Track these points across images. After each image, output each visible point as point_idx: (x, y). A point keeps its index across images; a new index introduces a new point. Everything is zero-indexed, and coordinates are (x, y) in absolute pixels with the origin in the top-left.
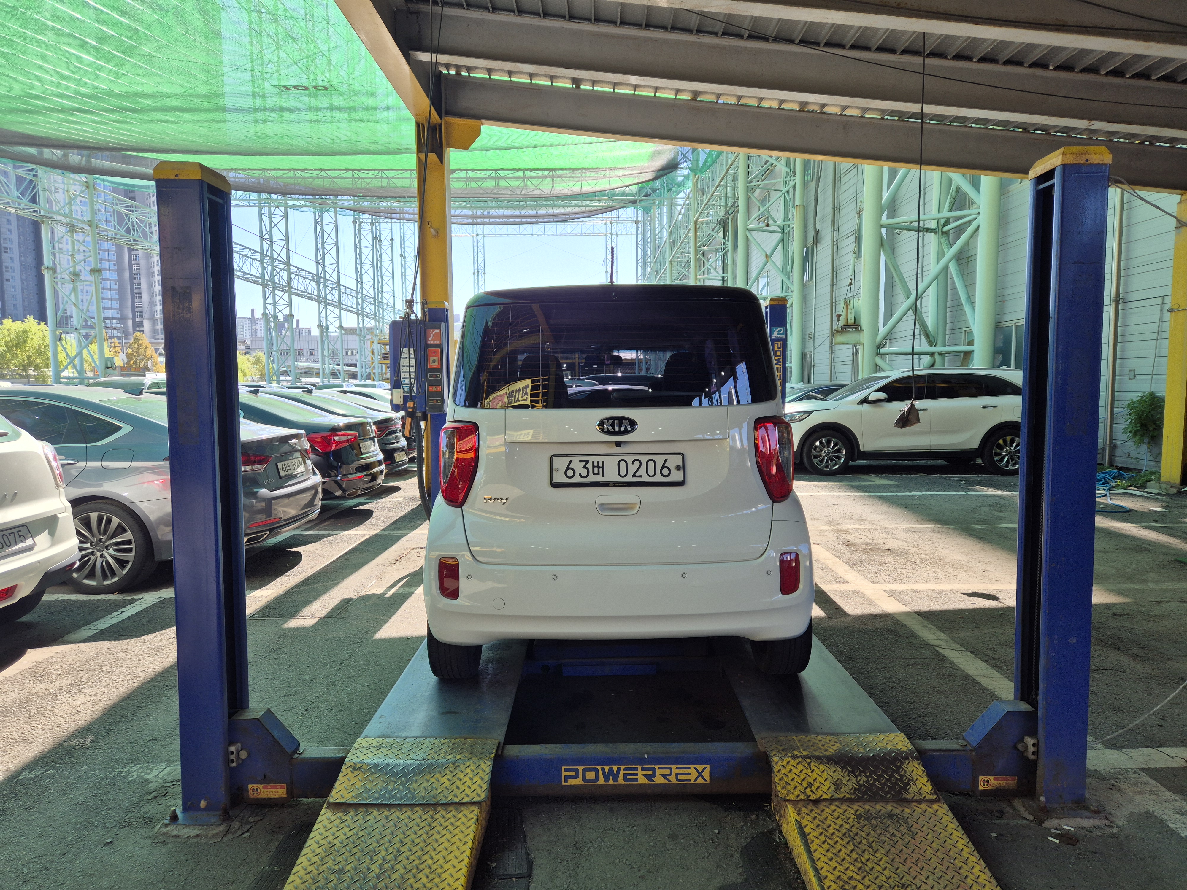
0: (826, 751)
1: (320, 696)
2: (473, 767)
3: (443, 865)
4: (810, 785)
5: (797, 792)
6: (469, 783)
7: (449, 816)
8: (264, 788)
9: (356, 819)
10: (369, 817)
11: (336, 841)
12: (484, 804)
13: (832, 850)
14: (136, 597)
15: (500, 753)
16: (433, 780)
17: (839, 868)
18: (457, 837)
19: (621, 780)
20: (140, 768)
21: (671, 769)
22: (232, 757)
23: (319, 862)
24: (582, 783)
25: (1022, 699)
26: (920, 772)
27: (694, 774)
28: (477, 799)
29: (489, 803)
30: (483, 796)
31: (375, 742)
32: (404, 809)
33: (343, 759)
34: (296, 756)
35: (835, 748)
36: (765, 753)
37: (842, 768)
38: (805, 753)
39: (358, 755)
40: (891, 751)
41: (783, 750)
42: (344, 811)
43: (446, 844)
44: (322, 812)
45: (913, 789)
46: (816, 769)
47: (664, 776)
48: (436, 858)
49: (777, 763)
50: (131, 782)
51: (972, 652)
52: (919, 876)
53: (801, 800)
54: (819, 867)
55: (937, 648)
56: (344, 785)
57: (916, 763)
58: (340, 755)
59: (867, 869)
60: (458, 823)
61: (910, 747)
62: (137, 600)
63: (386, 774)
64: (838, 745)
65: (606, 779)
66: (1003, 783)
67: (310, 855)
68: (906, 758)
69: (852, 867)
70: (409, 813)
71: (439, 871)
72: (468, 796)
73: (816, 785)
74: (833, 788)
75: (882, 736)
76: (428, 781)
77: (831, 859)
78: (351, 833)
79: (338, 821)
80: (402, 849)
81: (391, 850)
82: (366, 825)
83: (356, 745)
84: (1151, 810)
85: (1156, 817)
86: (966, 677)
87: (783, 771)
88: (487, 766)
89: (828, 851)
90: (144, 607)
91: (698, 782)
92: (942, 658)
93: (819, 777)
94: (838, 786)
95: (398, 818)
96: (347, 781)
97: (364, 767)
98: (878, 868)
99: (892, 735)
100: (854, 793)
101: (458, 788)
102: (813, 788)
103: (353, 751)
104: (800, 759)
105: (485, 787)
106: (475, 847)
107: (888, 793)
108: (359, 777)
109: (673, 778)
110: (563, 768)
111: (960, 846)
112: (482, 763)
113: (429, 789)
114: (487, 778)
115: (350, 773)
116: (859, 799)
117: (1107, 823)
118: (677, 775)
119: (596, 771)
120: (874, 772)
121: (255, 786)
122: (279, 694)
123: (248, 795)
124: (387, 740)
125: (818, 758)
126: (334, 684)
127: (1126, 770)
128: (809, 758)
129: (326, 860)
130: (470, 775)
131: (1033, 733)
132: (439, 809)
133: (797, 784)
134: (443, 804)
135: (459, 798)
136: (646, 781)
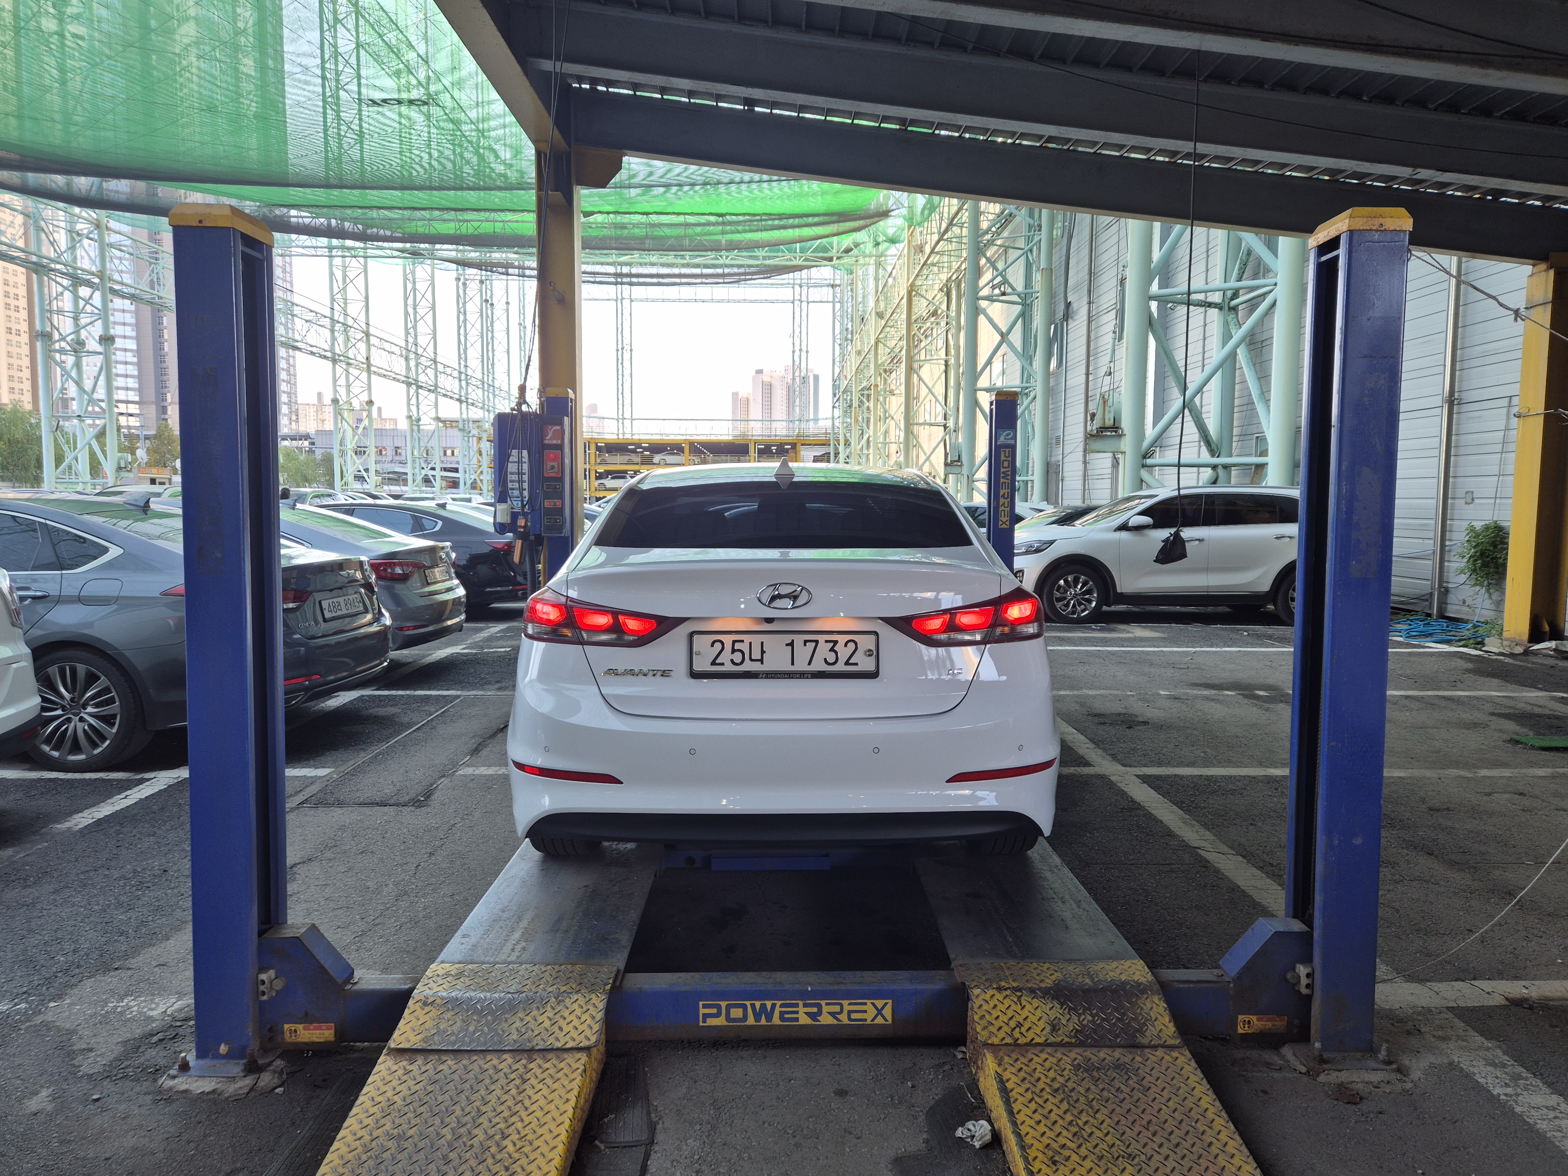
0: (1042, 981)
1: (388, 909)
2: (582, 1001)
3: (537, 1129)
4: (1020, 1025)
5: (1001, 1034)
6: (576, 1022)
7: (548, 1065)
8: (305, 1029)
9: (424, 1069)
10: (441, 1067)
11: (396, 1098)
12: (594, 1051)
13: (1040, 1110)
14: (147, 776)
15: (618, 984)
16: (528, 1018)
17: (1049, 1133)
18: (556, 1093)
19: (776, 1020)
20: (142, 1002)
21: (841, 1005)
22: (262, 988)
23: (372, 1125)
24: (726, 1023)
25: (1295, 916)
26: (1161, 1010)
27: (872, 1012)
28: (585, 1043)
29: (602, 1048)
30: (593, 1039)
31: (454, 969)
32: (489, 1057)
33: (411, 991)
34: (348, 987)
35: (1053, 978)
36: (964, 984)
37: (1062, 1004)
38: (1015, 984)
39: (432, 985)
40: (1124, 983)
41: (986, 980)
42: (410, 1060)
43: (542, 1102)
44: (380, 1061)
45: (1151, 1031)
46: (1028, 1007)
47: (833, 1014)
48: (527, 1120)
49: (978, 996)
50: (129, 1020)
51: (1244, 857)
52: (1150, 1144)
53: (1007, 1045)
54: (1023, 1133)
55: (1199, 851)
56: (410, 1024)
57: (1156, 999)
58: (407, 987)
59: (1085, 1135)
60: (559, 1075)
61: (1150, 977)
62: (148, 780)
63: (467, 1011)
64: (1059, 974)
65: (757, 1017)
66: (1269, 1024)
67: (362, 1116)
68: (1143, 992)
69: (1065, 1133)
70: (495, 1062)
71: (530, 1137)
72: (574, 1040)
73: (1026, 1026)
74: (1048, 1028)
75: (1115, 964)
76: (522, 1020)
77: (1039, 1122)
78: (418, 1087)
79: (400, 1072)
80: (484, 1109)
81: (468, 1109)
82: (437, 1077)
83: (428, 973)
84: (1456, 1060)
85: (1462, 1069)
86: (1234, 888)
87: (985, 1007)
88: (599, 1002)
89: (1035, 1112)
90: (156, 789)
91: (876, 1022)
92: (1205, 864)
93: (1031, 1016)
94: (1054, 1027)
95: (481, 1068)
96: (414, 1020)
97: (438, 1001)
98: (1098, 1133)
99: (1128, 963)
100: (1076, 1036)
101: (561, 1029)
102: (1023, 1030)
103: (424, 981)
104: (1008, 992)
105: (596, 1027)
106: (579, 1106)
107: (1117, 1036)
108: (431, 1015)
109: (844, 1018)
110: (701, 1003)
111: (1204, 1104)
112: (593, 996)
113: (523, 1030)
114: (600, 1016)
115: (419, 1010)
116: (1081, 1044)
117: (1399, 1076)
118: (850, 1012)
119: (745, 1007)
120: (1102, 1010)
121: (293, 1027)
122: (332, 905)
123: (283, 1039)
124: (470, 966)
125: (1032, 991)
126: (406, 893)
127: (1429, 1010)
128: (1020, 990)
129: (382, 1122)
130: (578, 1012)
131: (1307, 959)
132: (535, 1056)
133: (1002, 1024)
134: (540, 1050)
135: (562, 1042)
136: (809, 1021)
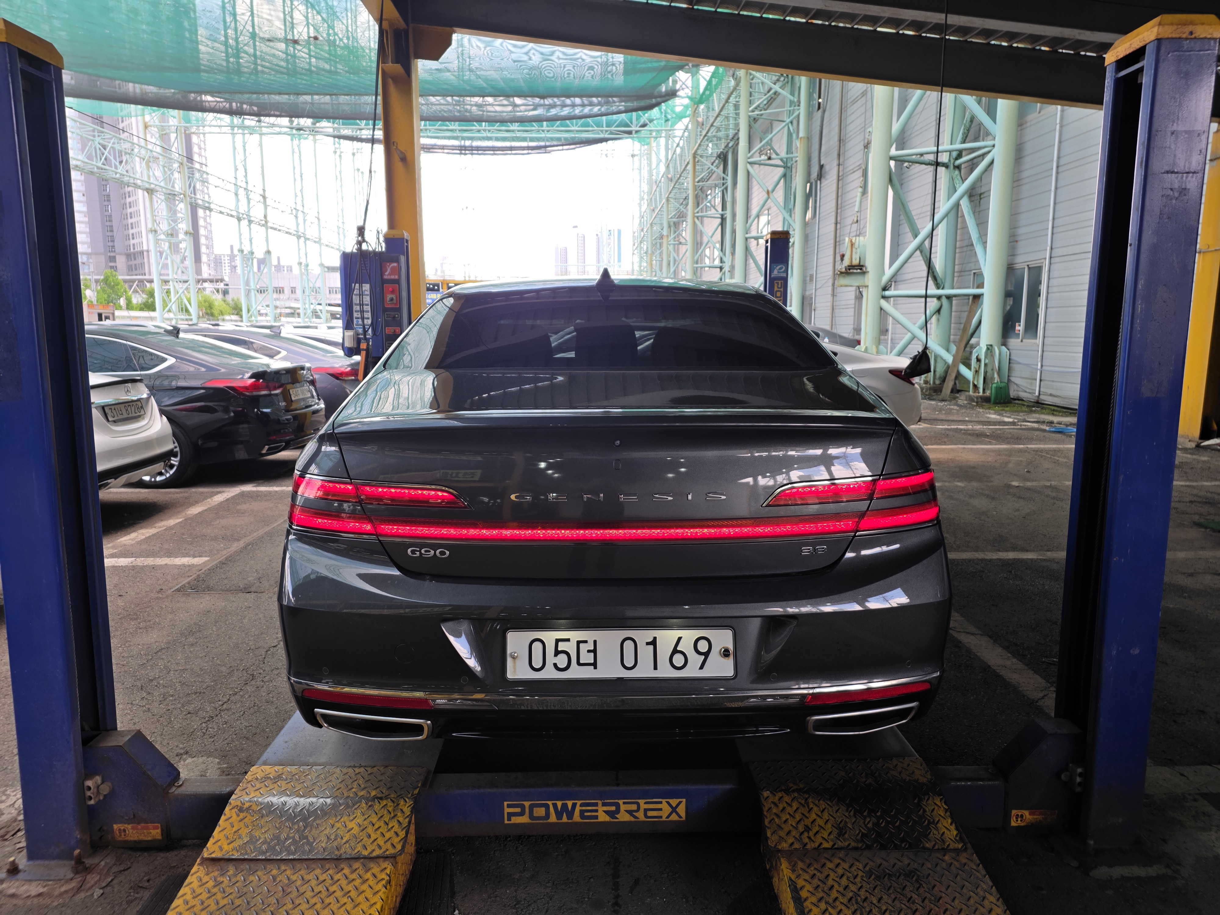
2: (390, 807)
4: (808, 829)
5: (791, 840)
6: (384, 829)
7: (354, 876)
8: (133, 828)
9: (234, 880)
10: (251, 878)
12: (400, 859)
15: (426, 786)
16: (338, 825)
21: (638, 804)
22: (88, 793)
24: (529, 821)
25: (1066, 719)
26: (942, 811)
27: (667, 810)
28: (391, 851)
30: (399, 847)
31: (273, 771)
32: (298, 867)
33: (231, 794)
34: (175, 789)
35: (838, 777)
36: (754, 785)
37: (848, 806)
38: (801, 786)
39: (250, 789)
40: (906, 783)
41: (775, 780)
42: (222, 870)
44: (193, 871)
45: (934, 834)
46: (815, 809)
47: (630, 812)
49: (767, 799)
51: (991, 637)
53: (796, 850)
56: (225, 832)
57: (937, 799)
58: (228, 790)
60: (365, 887)
61: (929, 776)
63: (281, 816)
65: (559, 815)
66: (1040, 818)
68: (924, 791)
70: (304, 872)
72: (380, 847)
73: (814, 830)
74: (835, 832)
75: (895, 762)
76: (333, 826)
78: (225, 902)
79: (211, 884)
82: (245, 890)
83: (249, 776)
87: (774, 810)
88: (406, 807)
91: (671, 819)
92: (958, 644)
93: (818, 819)
94: (841, 831)
95: (289, 879)
96: (229, 827)
97: (254, 807)
99: (908, 760)
100: (862, 841)
101: (369, 836)
102: (811, 834)
103: (243, 785)
104: (796, 794)
105: (402, 834)
107: (902, 840)
108: (246, 820)
109: (640, 815)
110: (506, 803)
112: (402, 802)
114: (405, 822)
115: (234, 816)
116: (868, 849)
119: (547, 807)
120: (886, 812)
121: (122, 827)
123: (114, 837)
124: (289, 769)
125: (818, 792)
127: (1183, 797)
128: (807, 792)
130: (387, 818)
131: (1080, 760)
132: (342, 866)
133: (791, 828)
134: (348, 859)
135: (369, 850)
136: (607, 818)
